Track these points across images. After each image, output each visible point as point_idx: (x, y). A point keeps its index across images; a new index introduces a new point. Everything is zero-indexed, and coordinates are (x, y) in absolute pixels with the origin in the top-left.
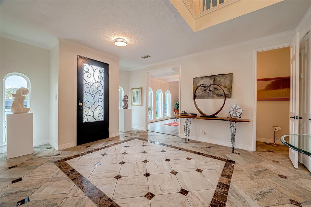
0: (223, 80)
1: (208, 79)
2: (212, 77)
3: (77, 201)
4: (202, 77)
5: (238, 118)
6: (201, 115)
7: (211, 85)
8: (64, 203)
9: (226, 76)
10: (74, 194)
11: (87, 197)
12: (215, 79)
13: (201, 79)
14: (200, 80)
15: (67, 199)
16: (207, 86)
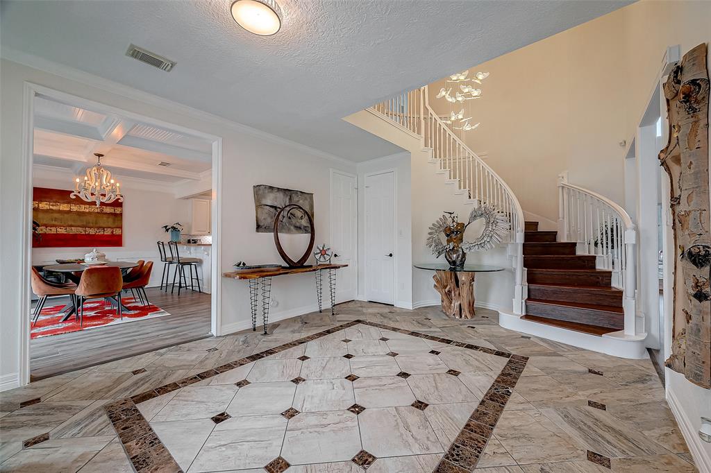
0: (301, 201)
1: (281, 195)
2: (287, 193)
3: (512, 442)
4: (271, 188)
5: (328, 263)
6: (286, 265)
7: (286, 207)
8: (530, 460)
9: (306, 195)
10: (501, 453)
11: (495, 430)
12: (291, 196)
13: (270, 190)
14: (267, 192)
15: (519, 460)
16: (279, 208)
